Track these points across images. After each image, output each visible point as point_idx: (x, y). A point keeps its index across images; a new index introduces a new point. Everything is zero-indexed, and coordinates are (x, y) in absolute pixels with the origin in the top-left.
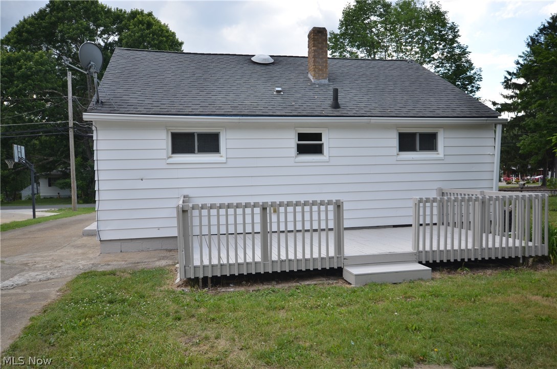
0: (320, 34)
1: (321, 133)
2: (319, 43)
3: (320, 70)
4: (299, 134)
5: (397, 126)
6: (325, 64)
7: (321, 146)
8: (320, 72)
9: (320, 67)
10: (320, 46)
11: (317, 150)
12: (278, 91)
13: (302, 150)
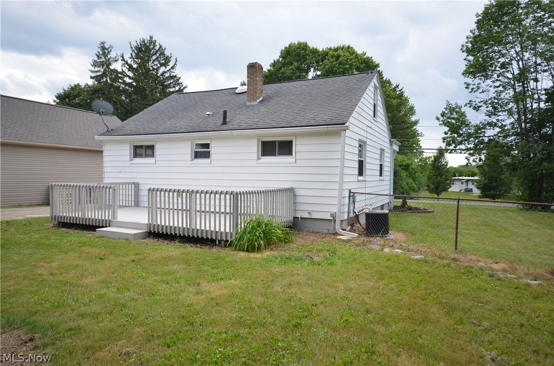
0: (252, 68)
1: (209, 144)
2: (251, 75)
3: (251, 95)
5: (258, 137)
6: (255, 90)
7: (209, 152)
8: (252, 96)
9: (252, 93)
10: (252, 76)
11: (207, 155)
12: (208, 115)
13: (197, 155)
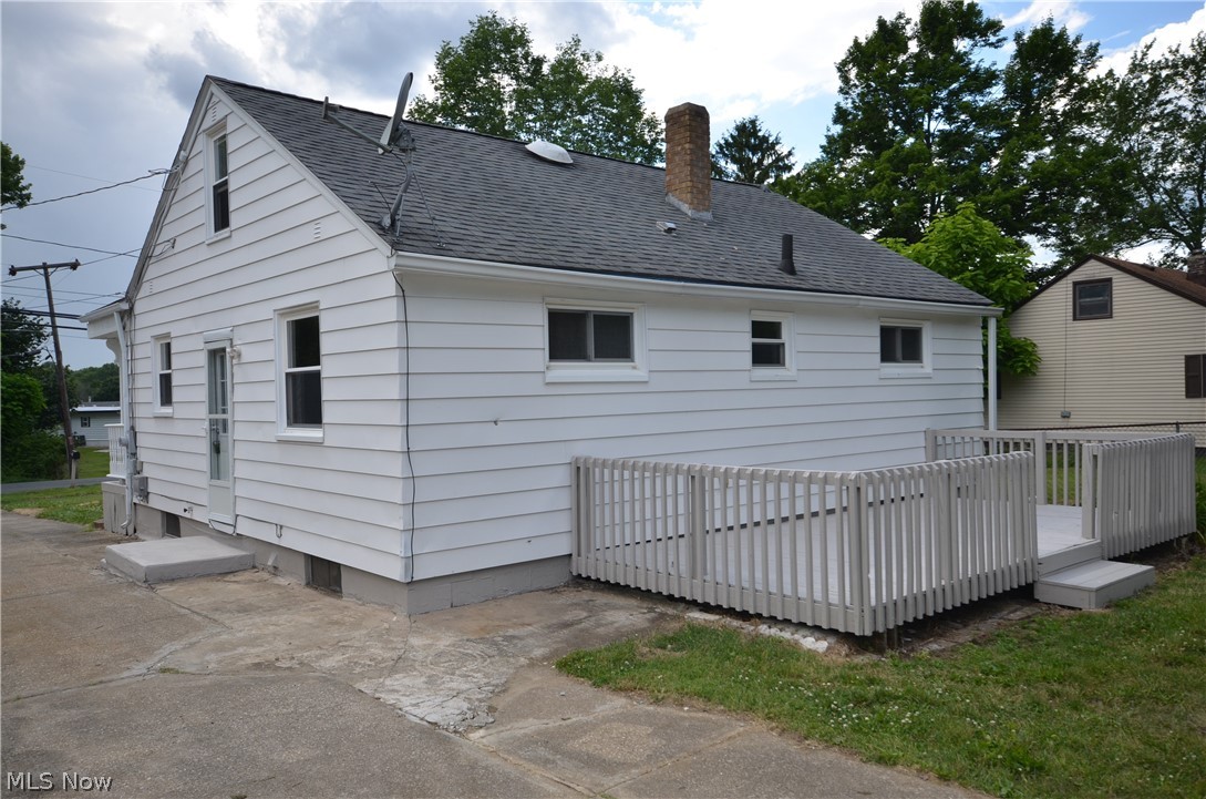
1: (779, 324)
2: (697, 136)
3: (699, 192)
4: (753, 322)
6: (706, 182)
8: (701, 196)
9: (700, 186)
10: (700, 142)
12: (669, 230)
